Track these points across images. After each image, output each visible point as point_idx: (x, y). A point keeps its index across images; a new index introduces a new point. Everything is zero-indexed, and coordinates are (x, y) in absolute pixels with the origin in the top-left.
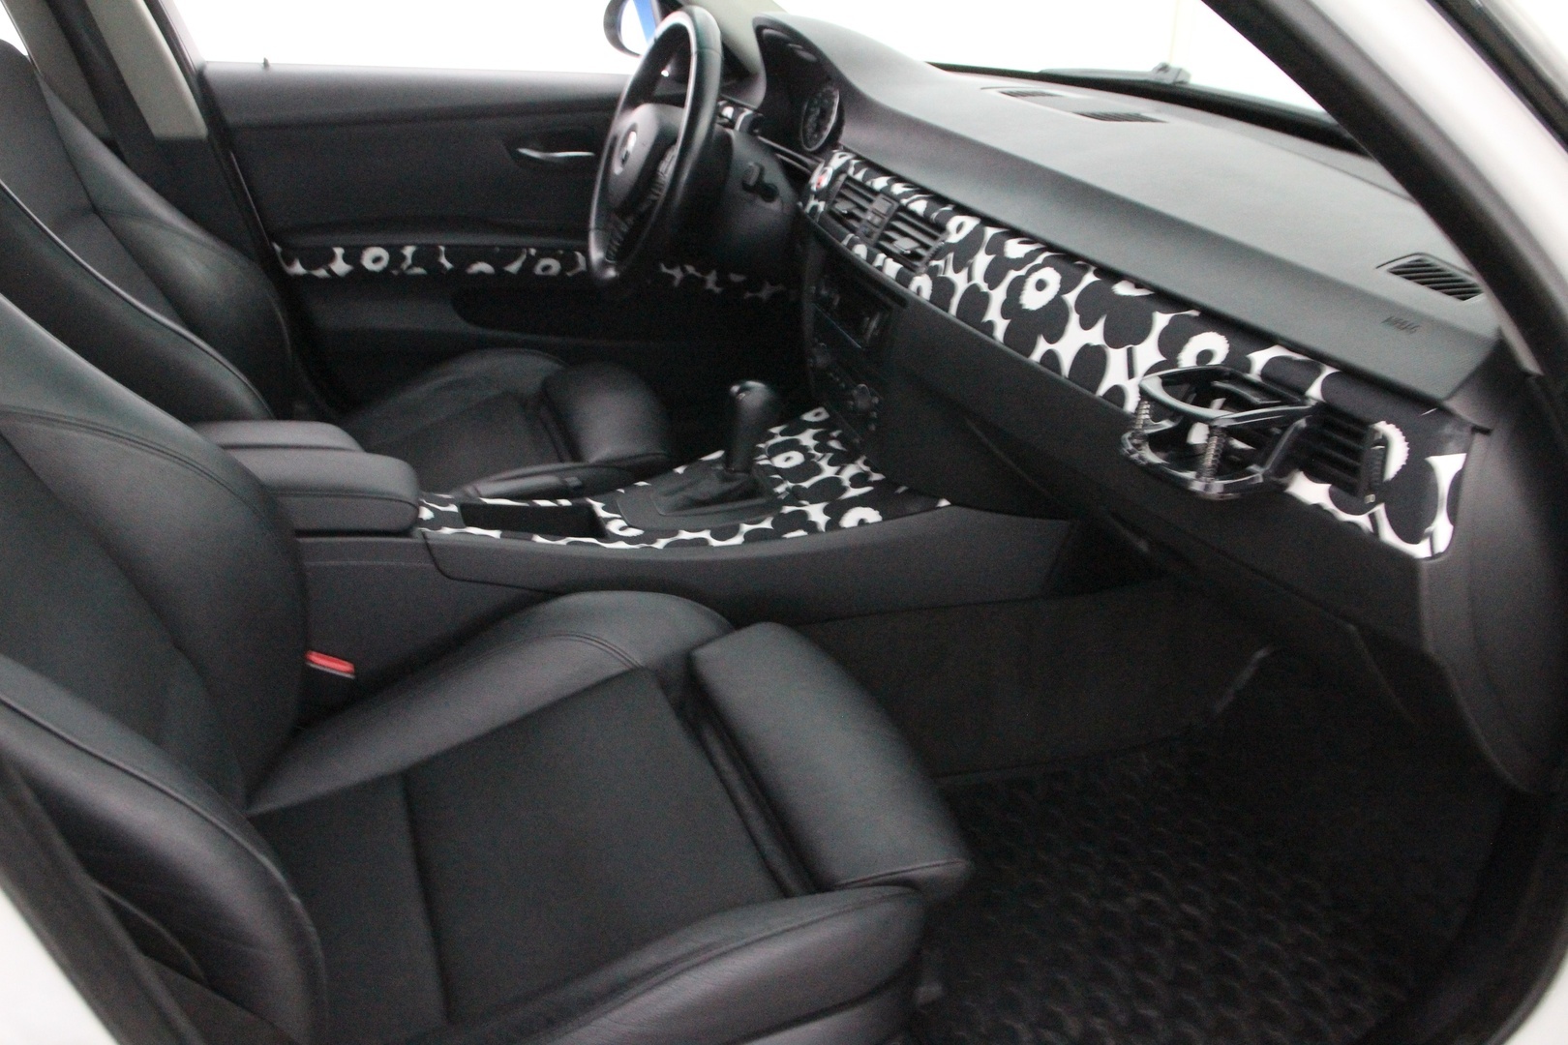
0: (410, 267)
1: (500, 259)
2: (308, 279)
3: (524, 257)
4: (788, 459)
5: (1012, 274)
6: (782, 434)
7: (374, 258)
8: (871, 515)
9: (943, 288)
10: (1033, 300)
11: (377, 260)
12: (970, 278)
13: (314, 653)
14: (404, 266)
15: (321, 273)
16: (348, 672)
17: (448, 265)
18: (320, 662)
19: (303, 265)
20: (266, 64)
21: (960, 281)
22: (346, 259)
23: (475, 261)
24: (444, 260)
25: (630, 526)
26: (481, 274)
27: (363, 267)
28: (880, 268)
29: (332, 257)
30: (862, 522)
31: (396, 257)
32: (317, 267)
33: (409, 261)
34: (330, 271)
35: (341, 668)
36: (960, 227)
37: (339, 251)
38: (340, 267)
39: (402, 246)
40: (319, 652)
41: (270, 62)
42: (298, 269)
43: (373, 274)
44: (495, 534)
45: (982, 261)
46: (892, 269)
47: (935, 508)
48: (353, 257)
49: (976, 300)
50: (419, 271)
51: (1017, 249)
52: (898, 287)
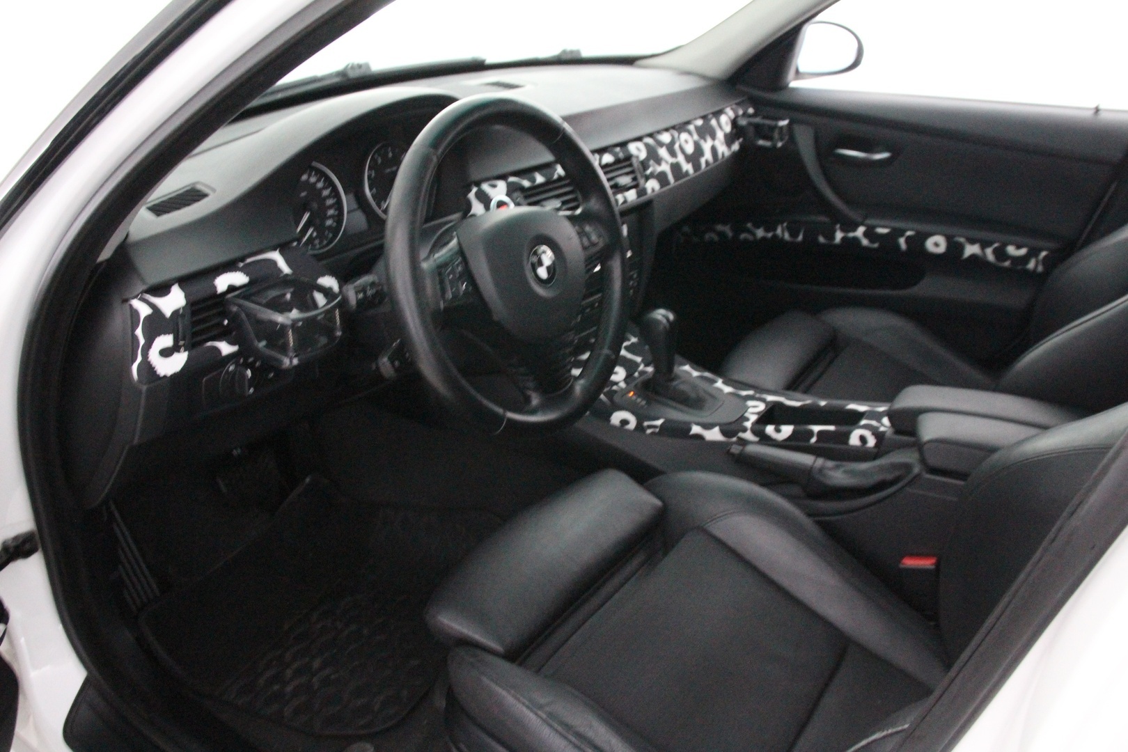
5: (677, 147)
9: (662, 178)
10: (690, 149)
12: (667, 162)
21: (665, 167)
28: (625, 202)
36: (638, 151)
45: (663, 152)
46: (631, 195)
49: (676, 168)
51: (666, 138)
52: (643, 199)
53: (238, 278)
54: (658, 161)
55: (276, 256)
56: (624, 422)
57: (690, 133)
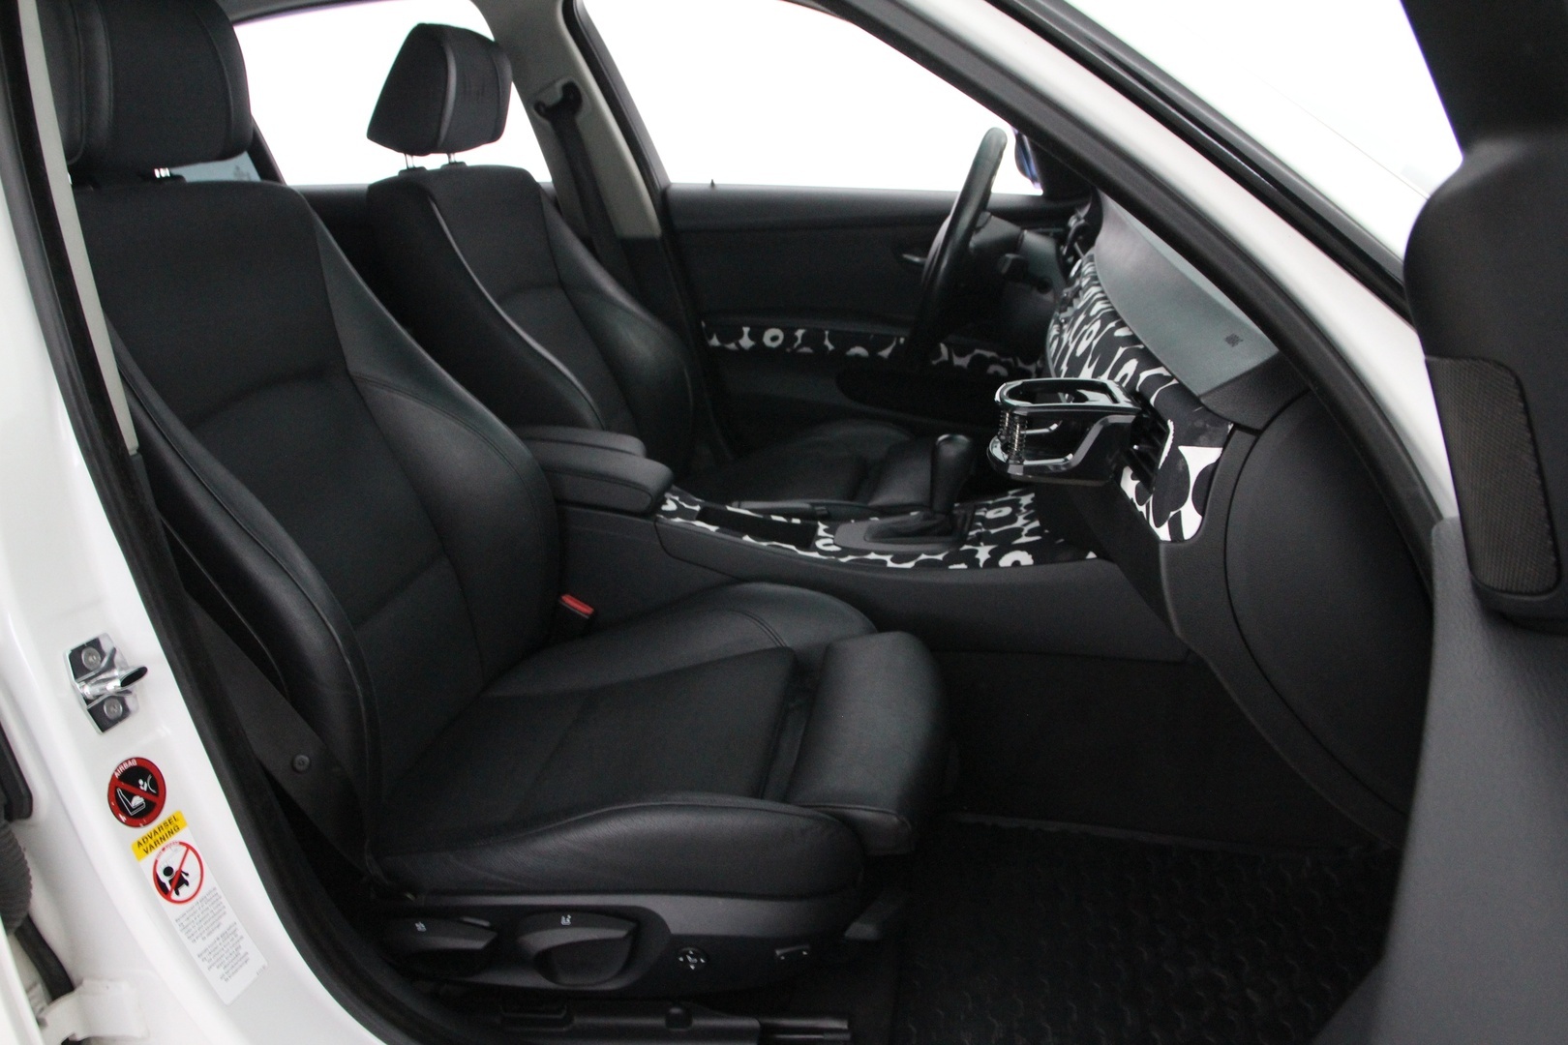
0: (800, 346)
1: (874, 346)
2: (721, 350)
3: (894, 344)
4: (1000, 511)
6: (1013, 495)
7: (772, 337)
8: (1026, 559)
11: (774, 339)
13: (568, 596)
14: (796, 345)
15: (732, 346)
16: (587, 614)
17: (831, 347)
18: (569, 601)
19: (719, 339)
20: (713, 184)
22: (751, 336)
23: (853, 346)
24: (827, 343)
25: (835, 544)
26: (857, 357)
27: (763, 344)
29: (741, 335)
30: (1016, 564)
31: (790, 338)
32: (729, 342)
33: (799, 341)
34: (738, 345)
35: (584, 609)
37: (746, 330)
38: (746, 342)
39: (796, 329)
40: (572, 595)
41: (715, 182)
42: (715, 342)
43: (771, 349)
44: (713, 529)
47: (1083, 558)
48: (757, 335)
50: (806, 350)
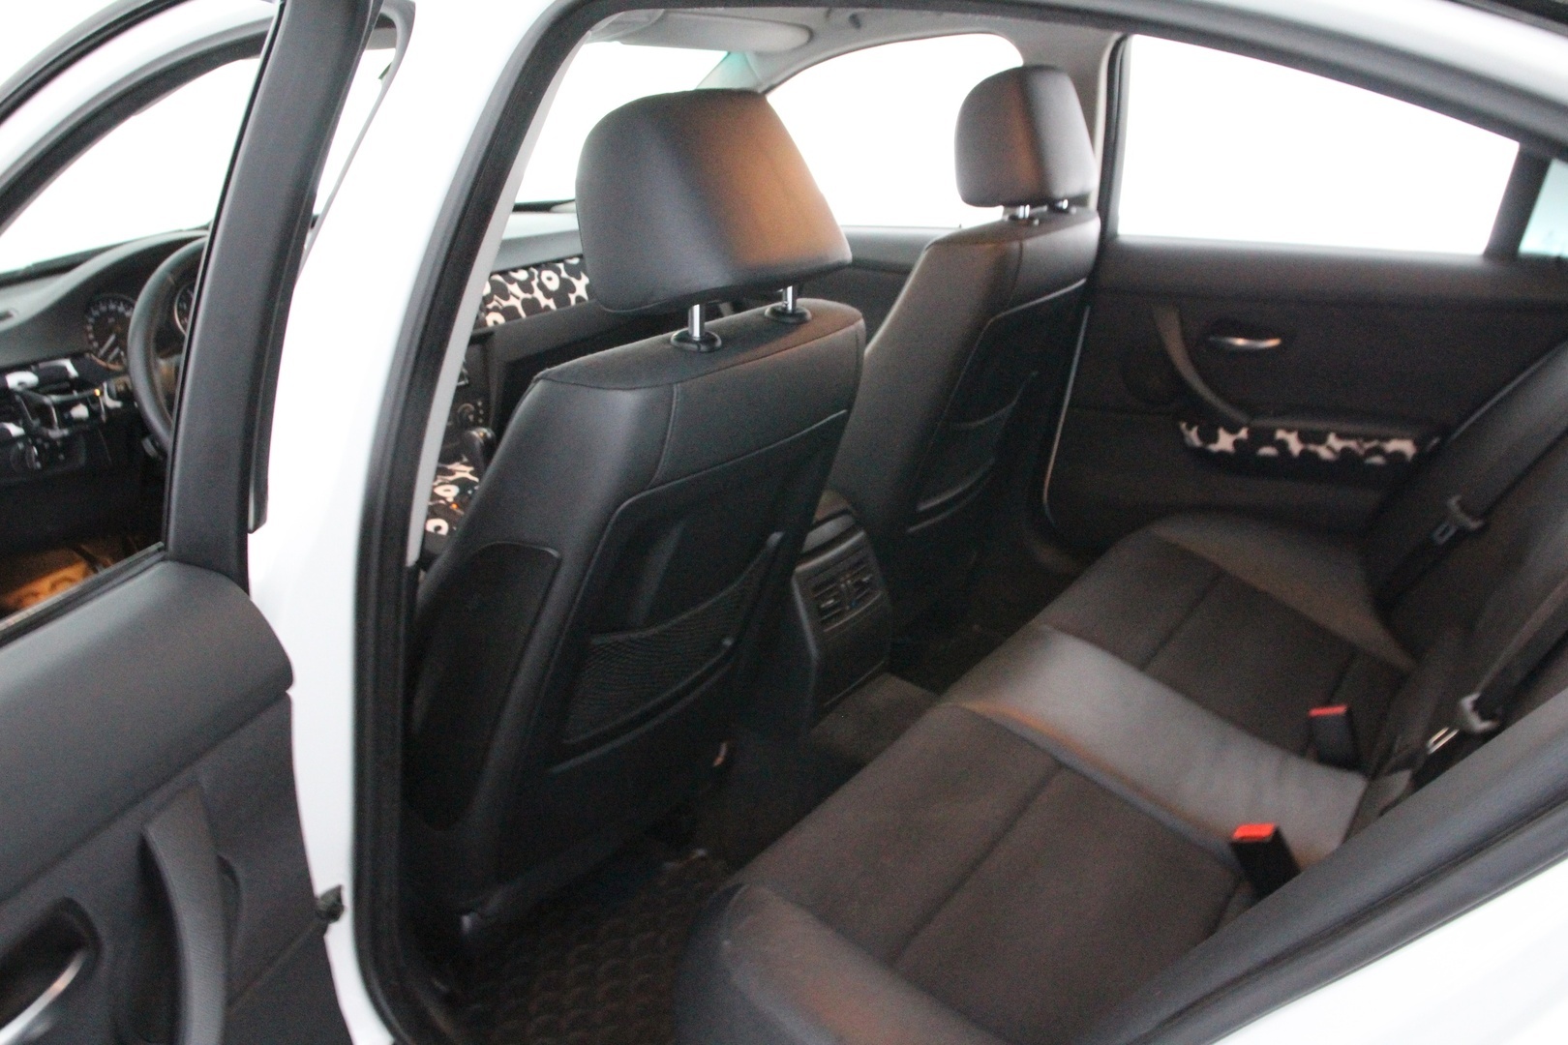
5: (534, 284)
9: (509, 313)
10: (552, 286)
12: (518, 298)
21: (515, 303)
45: (514, 288)
49: (531, 305)
51: (522, 275)
52: (480, 331)
53: (29, 378)
54: (506, 295)
55: (68, 364)
56: (438, 528)
57: (558, 272)
